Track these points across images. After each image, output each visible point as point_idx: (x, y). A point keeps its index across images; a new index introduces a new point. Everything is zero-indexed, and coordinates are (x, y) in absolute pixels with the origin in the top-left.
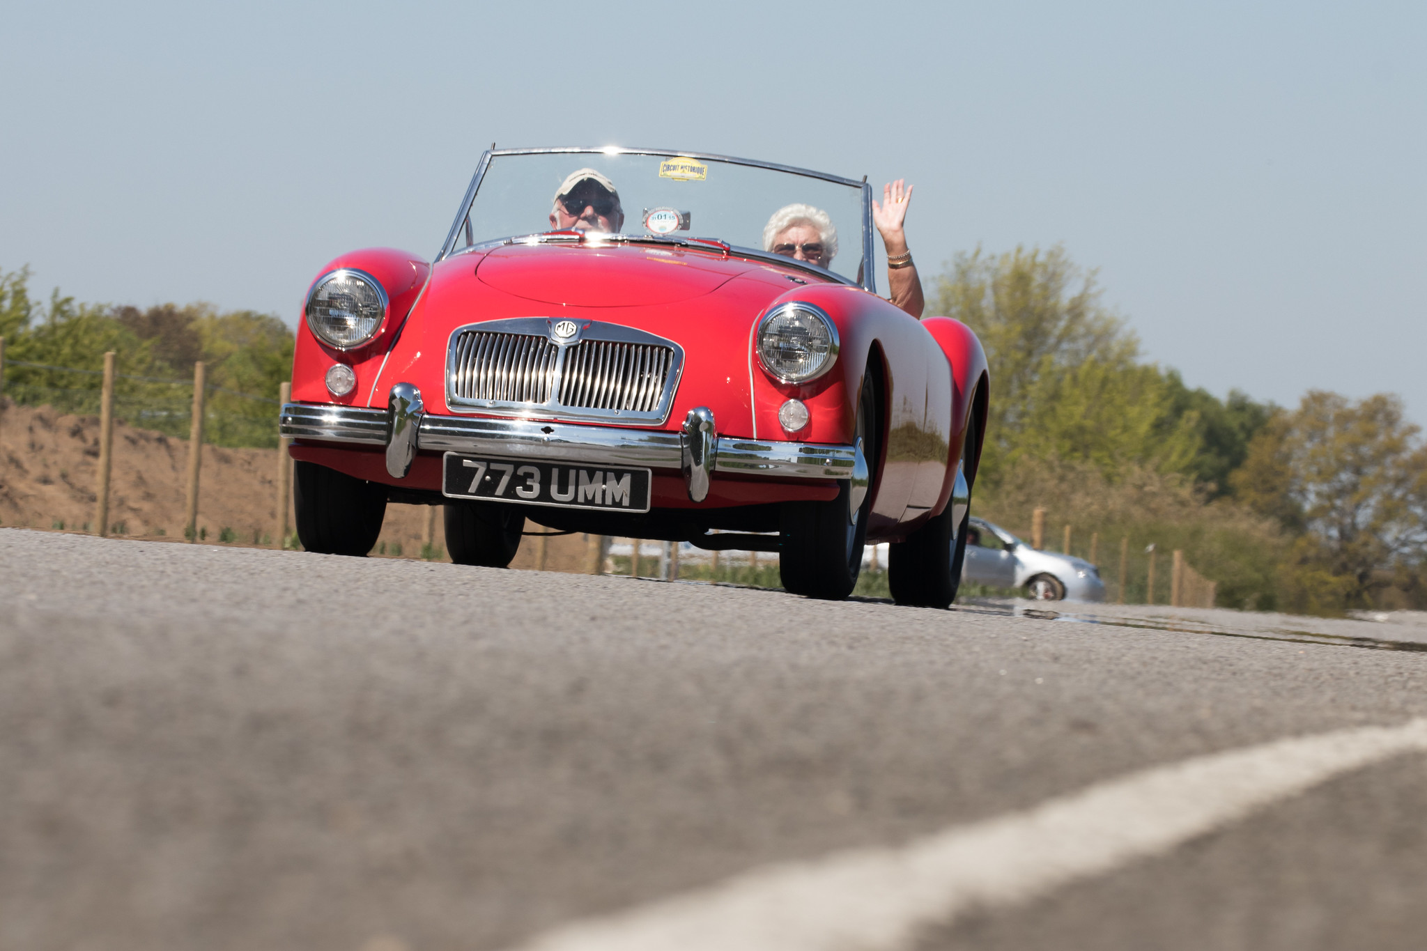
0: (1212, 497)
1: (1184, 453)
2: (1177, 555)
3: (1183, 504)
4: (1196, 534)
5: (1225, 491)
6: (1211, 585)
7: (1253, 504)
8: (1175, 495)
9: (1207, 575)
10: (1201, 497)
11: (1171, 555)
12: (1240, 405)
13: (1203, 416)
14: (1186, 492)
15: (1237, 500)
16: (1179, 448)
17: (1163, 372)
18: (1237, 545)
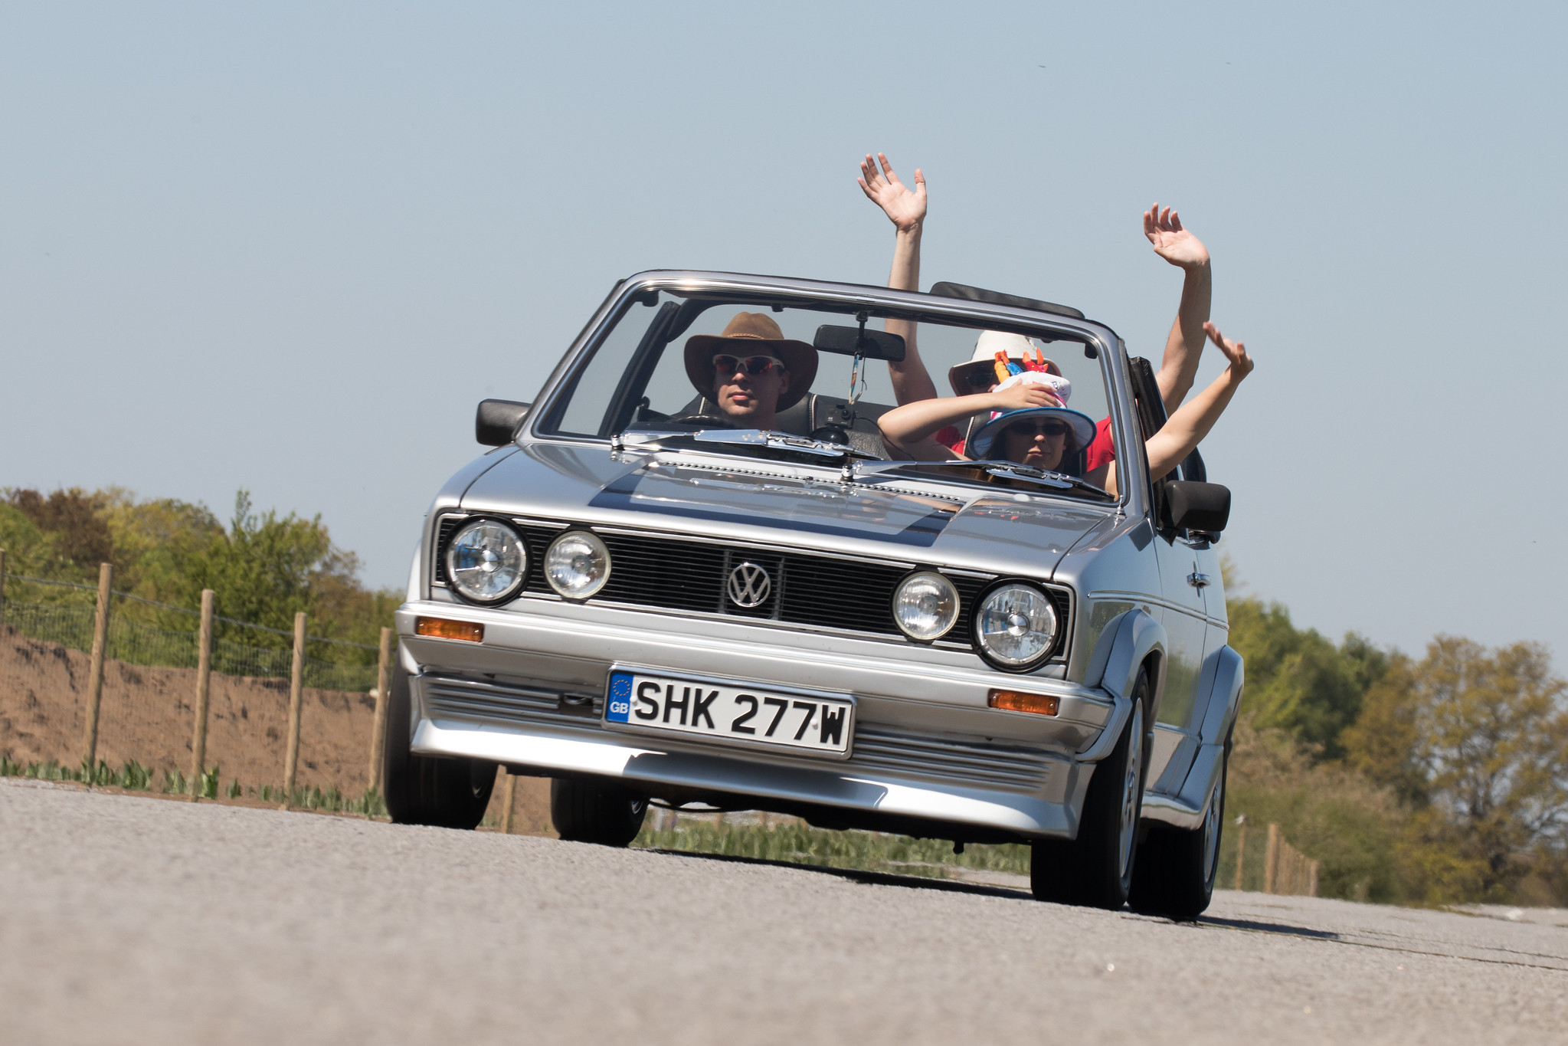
0: (1317, 759)
1: (1284, 704)
2: (1272, 829)
3: (1284, 768)
4: (1297, 803)
5: (1334, 753)
6: (1313, 866)
7: (1367, 771)
8: (1274, 756)
9: (1310, 854)
10: (1305, 758)
11: (1266, 829)
12: (1359, 651)
13: (1310, 662)
14: (1286, 751)
15: (1349, 765)
16: (1278, 697)
17: (1267, 610)
18: (1345, 820)
